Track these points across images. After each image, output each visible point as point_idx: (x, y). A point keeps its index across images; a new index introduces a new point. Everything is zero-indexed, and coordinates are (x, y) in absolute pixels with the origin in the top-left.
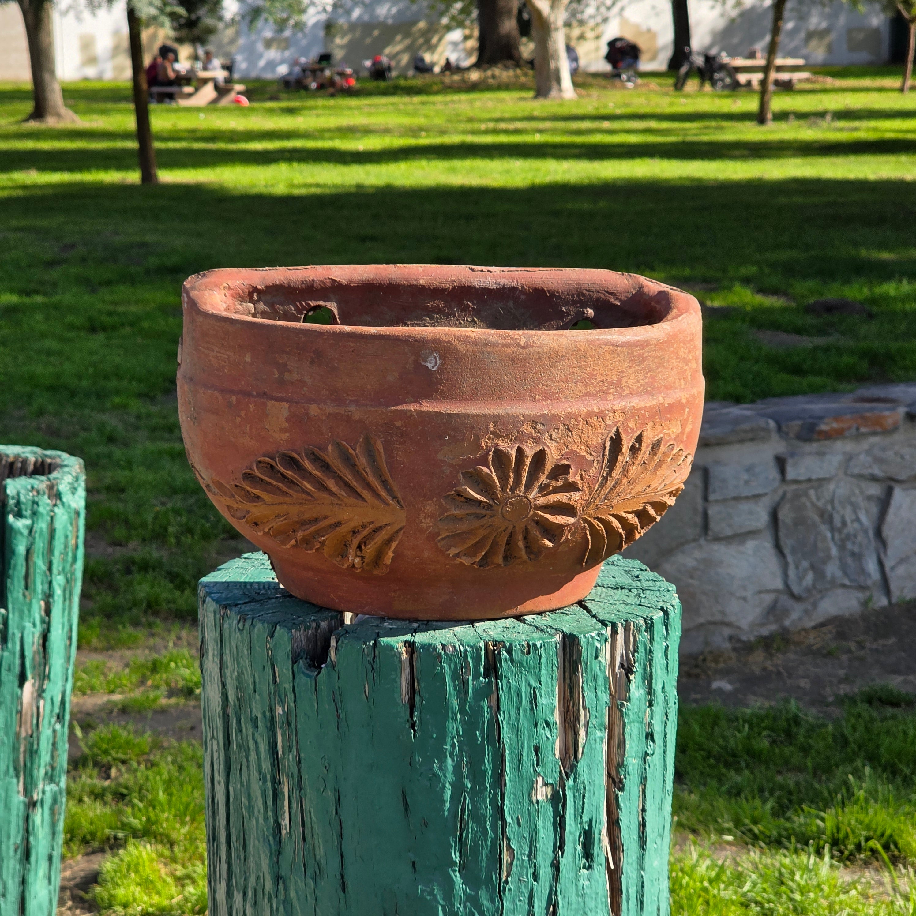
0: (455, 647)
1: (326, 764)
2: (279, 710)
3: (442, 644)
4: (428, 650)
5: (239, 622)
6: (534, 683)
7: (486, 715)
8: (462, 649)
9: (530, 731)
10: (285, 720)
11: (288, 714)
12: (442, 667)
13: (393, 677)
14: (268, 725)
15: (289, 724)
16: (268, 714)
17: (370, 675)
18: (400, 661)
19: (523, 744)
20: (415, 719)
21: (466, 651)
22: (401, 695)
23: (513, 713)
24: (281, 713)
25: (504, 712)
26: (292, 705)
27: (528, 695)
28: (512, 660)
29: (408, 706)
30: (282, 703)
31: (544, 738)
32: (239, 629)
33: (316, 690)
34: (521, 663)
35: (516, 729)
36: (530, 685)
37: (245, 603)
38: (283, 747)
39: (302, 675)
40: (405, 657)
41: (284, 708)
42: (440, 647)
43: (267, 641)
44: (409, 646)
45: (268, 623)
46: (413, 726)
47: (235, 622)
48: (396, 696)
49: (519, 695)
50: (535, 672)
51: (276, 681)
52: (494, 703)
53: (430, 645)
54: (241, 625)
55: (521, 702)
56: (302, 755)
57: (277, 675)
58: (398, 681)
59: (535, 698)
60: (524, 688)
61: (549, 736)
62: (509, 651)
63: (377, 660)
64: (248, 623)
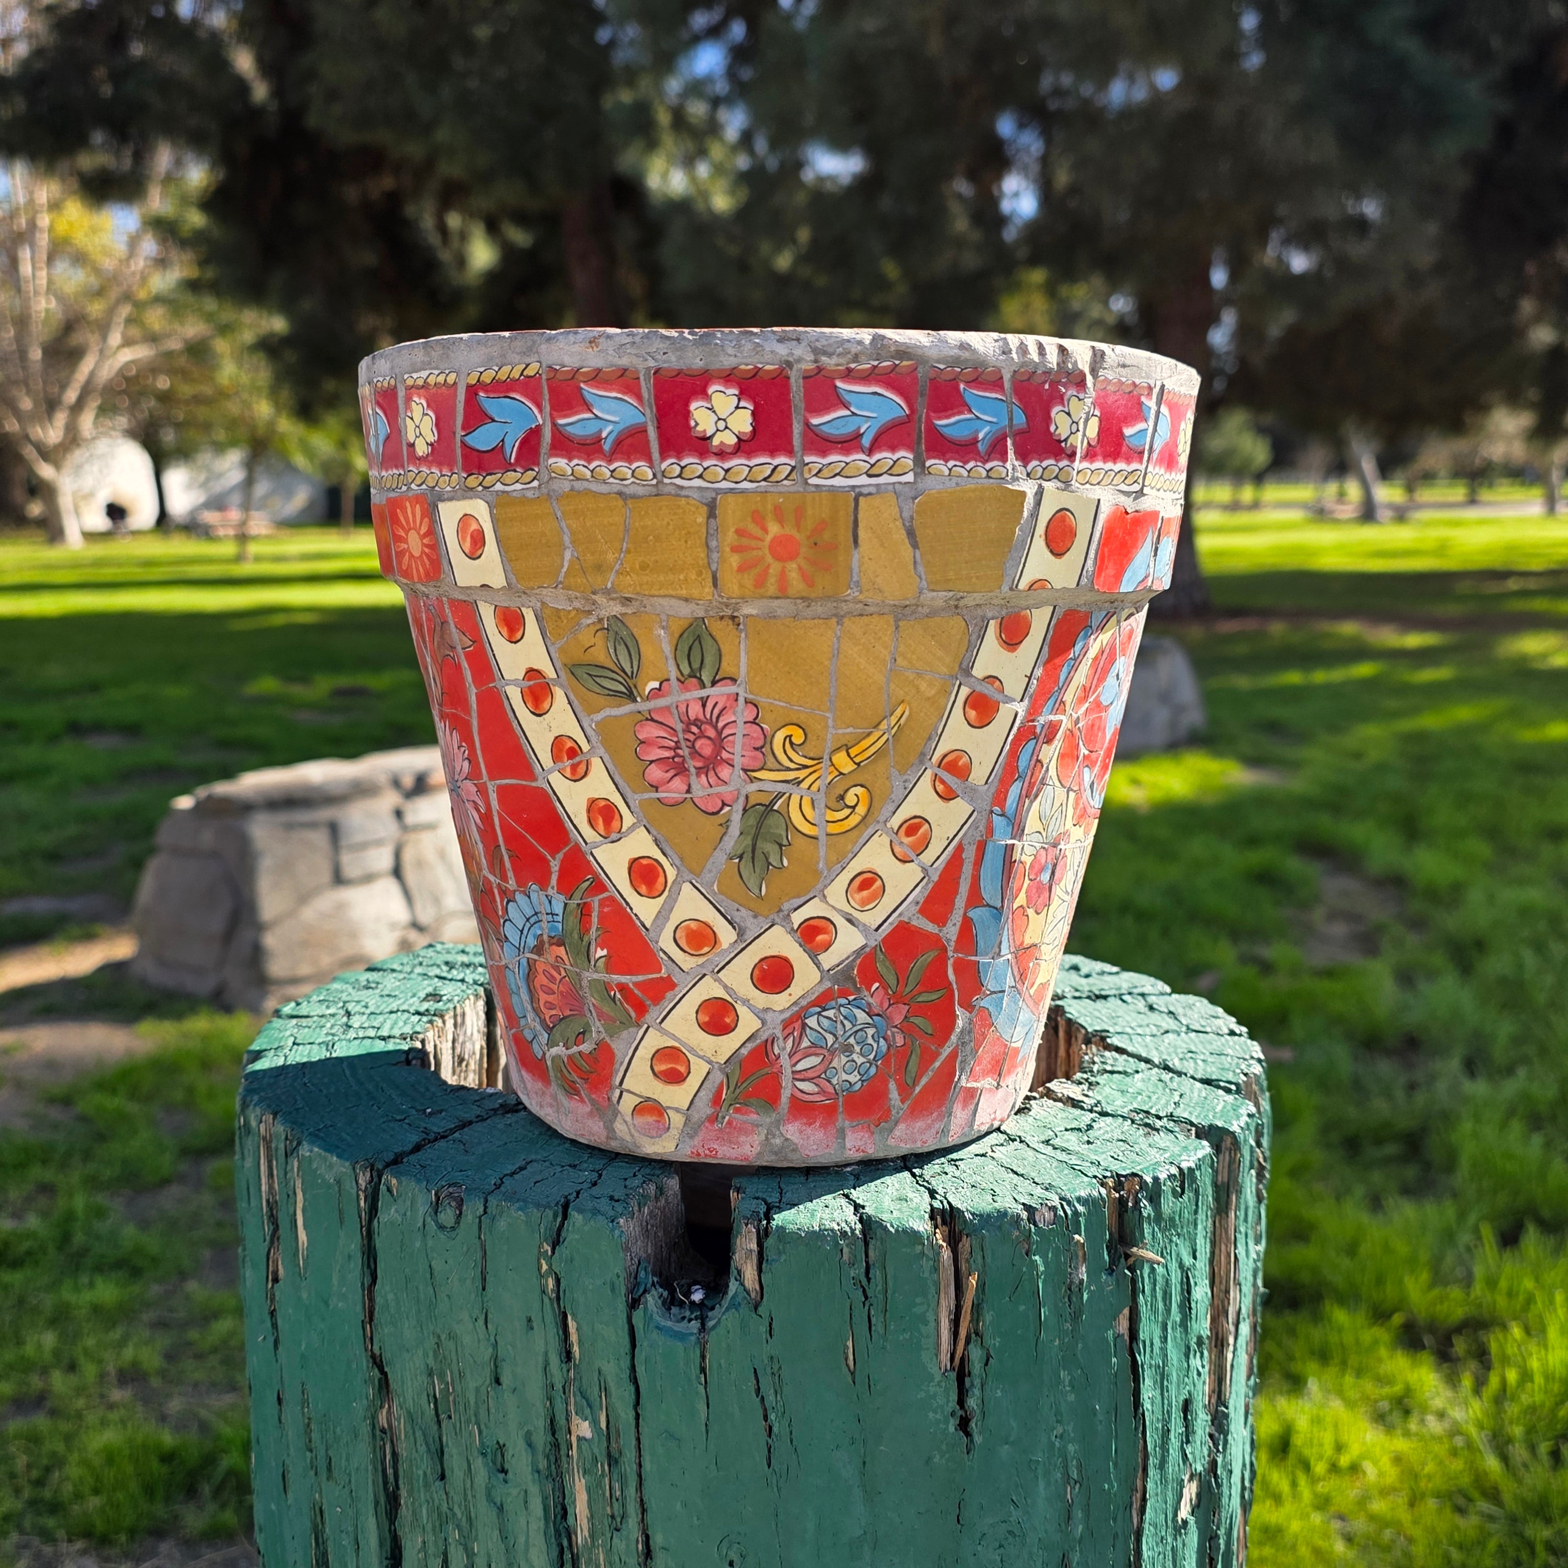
0: (1053, 1209)
1: (733, 1556)
2: (583, 1428)
3: (1027, 1207)
4: (1000, 1228)
5: (436, 1207)
6: (1188, 1260)
7: (1114, 1360)
8: (1069, 1212)
9: (1179, 1369)
10: (600, 1451)
11: (610, 1434)
12: (1034, 1265)
13: (917, 1310)
14: (542, 1464)
15: (613, 1460)
16: (541, 1439)
17: (860, 1314)
18: (936, 1269)
19: (1170, 1405)
20: (972, 1402)
21: (1076, 1213)
22: (937, 1355)
23: (1157, 1341)
24: (588, 1434)
25: (1144, 1342)
26: (626, 1415)
27: (1178, 1286)
28: (1158, 1217)
29: (953, 1375)
30: (589, 1408)
31: (1195, 1376)
32: (441, 1227)
33: (703, 1370)
34: (1172, 1219)
35: (1162, 1377)
36: (1181, 1265)
37: (417, 1148)
38: (591, 1518)
39: (655, 1335)
40: (946, 1254)
41: (595, 1423)
42: (1024, 1215)
43: (541, 1254)
44: (944, 1222)
45: (538, 1205)
46: (964, 1424)
47: (423, 1208)
48: (925, 1357)
49: (1167, 1296)
50: (1189, 1232)
51: (568, 1355)
52: (1123, 1326)
53: (1003, 1214)
54: (447, 1216)
55: (1168, 1310)
56: (658, 1539)
57: (574, 1338)
58: (931, 1317)
59: (1189, 1292)
60: (1176, 1277)
61: (1200, 1369)
62: (1155, 1195)
63: (876, 1273)
64: (472, 1209)
